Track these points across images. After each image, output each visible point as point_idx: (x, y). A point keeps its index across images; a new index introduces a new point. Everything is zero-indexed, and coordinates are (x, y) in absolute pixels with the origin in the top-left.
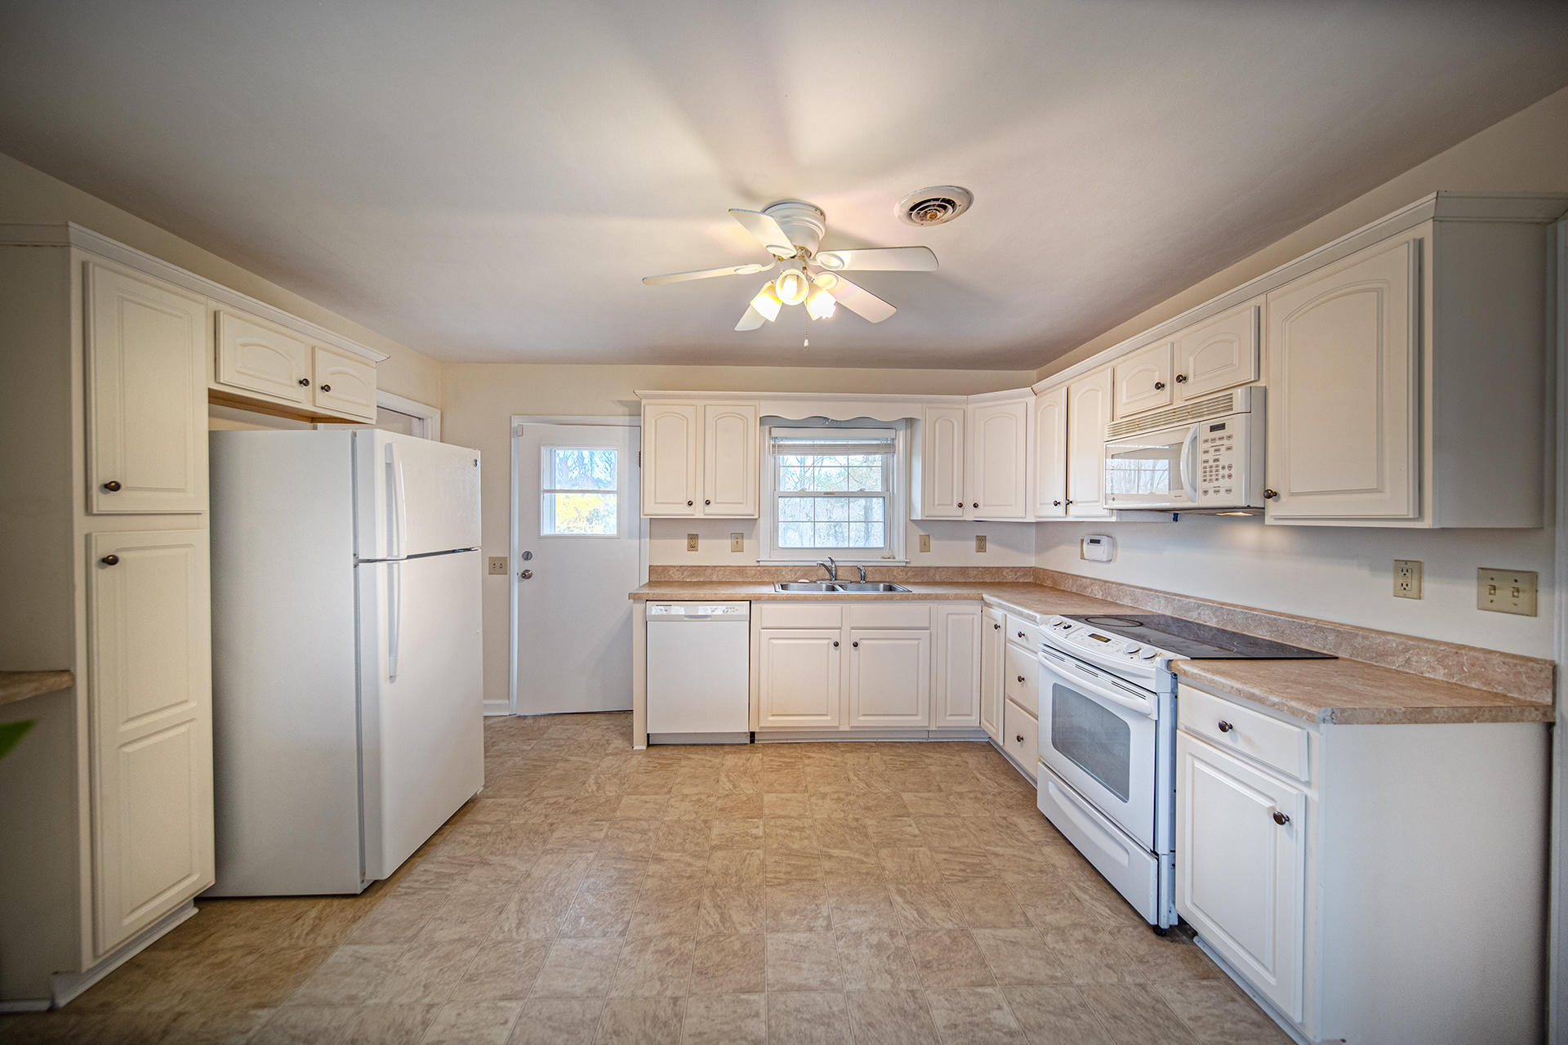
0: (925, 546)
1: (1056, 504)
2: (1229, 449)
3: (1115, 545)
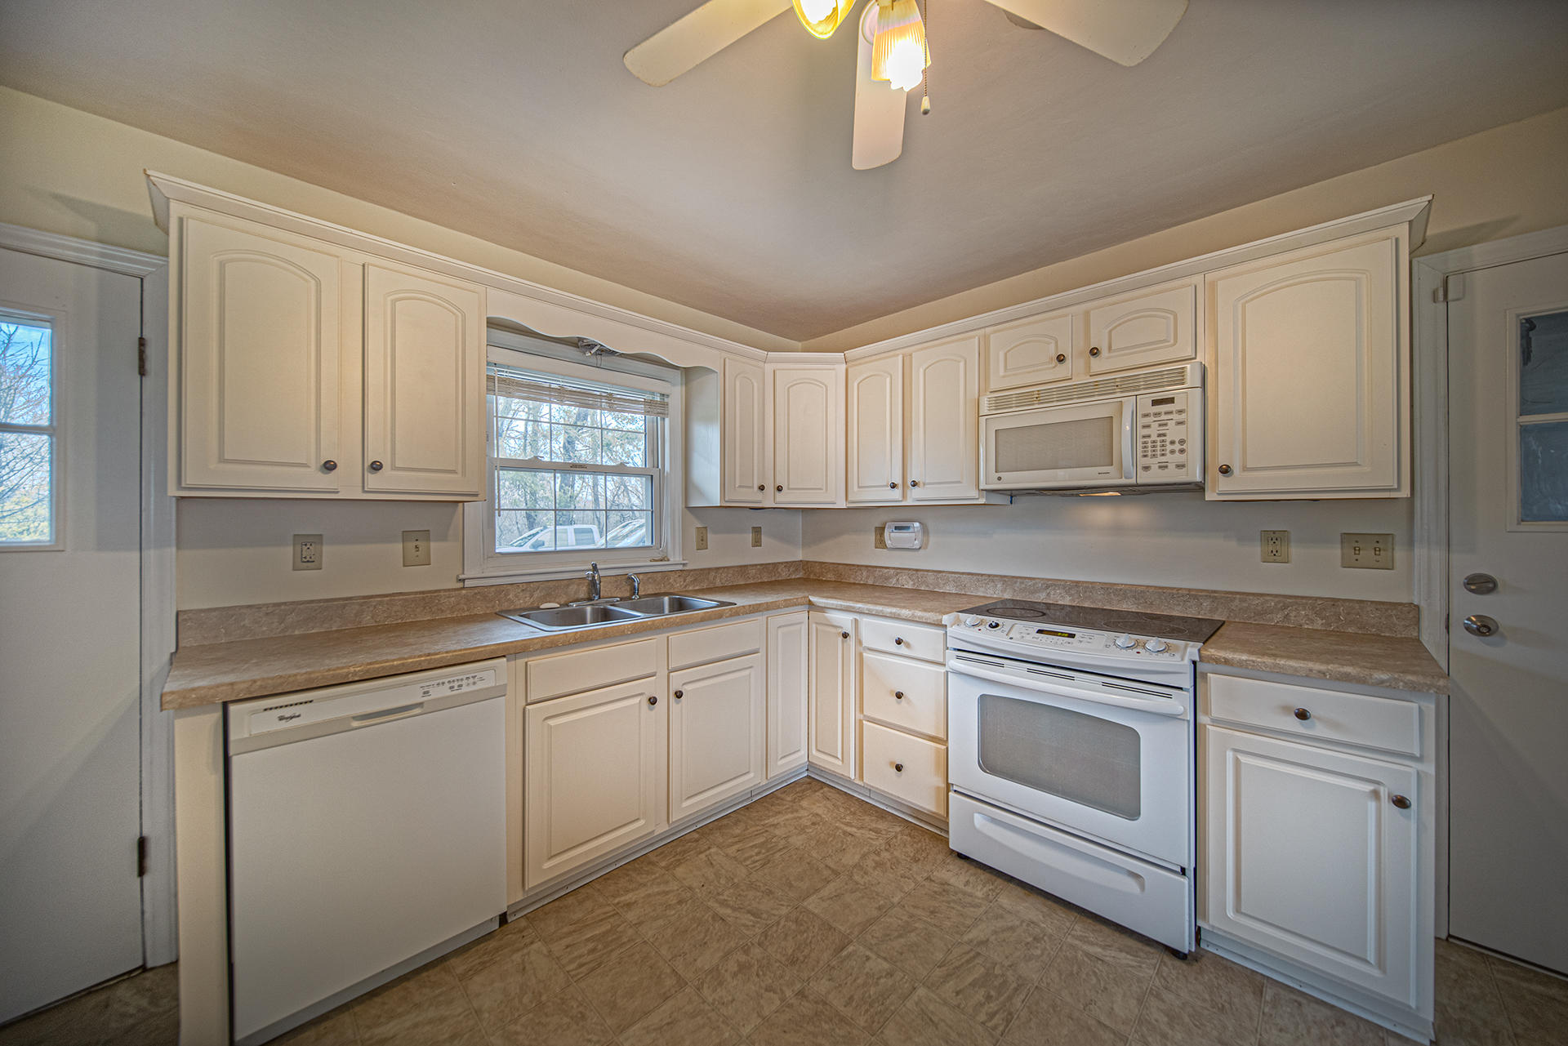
0: (702, 544)
1: (894, 486)
2: (1179, 423)
3: (925, 530)
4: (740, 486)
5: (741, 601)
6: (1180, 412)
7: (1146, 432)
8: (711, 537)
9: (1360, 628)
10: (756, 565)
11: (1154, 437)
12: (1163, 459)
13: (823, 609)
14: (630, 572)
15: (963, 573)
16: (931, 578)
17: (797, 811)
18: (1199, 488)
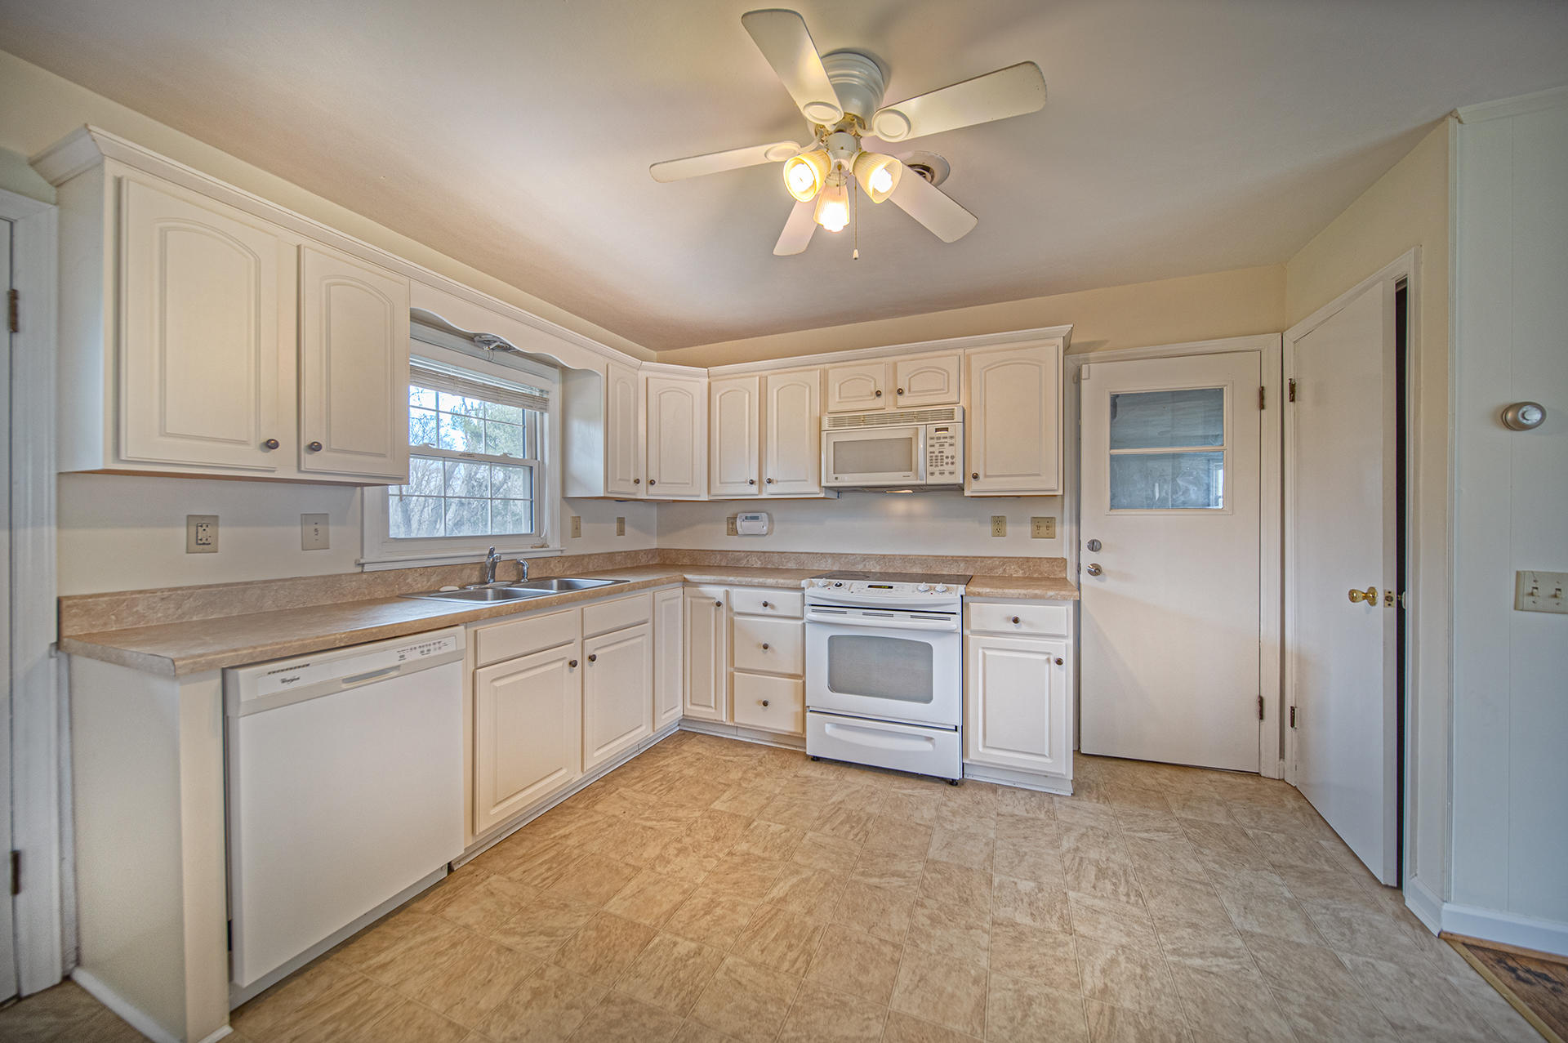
0: (577, 532)
1: (752, 482)
2: (951, 445)
3: (771, 521)
4: (620, 480)
5: (633, 579)
6: (952, 437)
7: (932, 449)
8: (584, 526)
9: (1040, 574)
10: (621, 552)
11: (937, 453)
12: (941, 468)
13: (697, 584)
14: (519, 557)
15: (802, 553)
16: (776, 558)
17: (681, 754)
18: (960, 488)
